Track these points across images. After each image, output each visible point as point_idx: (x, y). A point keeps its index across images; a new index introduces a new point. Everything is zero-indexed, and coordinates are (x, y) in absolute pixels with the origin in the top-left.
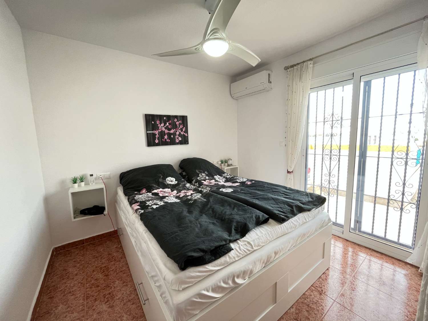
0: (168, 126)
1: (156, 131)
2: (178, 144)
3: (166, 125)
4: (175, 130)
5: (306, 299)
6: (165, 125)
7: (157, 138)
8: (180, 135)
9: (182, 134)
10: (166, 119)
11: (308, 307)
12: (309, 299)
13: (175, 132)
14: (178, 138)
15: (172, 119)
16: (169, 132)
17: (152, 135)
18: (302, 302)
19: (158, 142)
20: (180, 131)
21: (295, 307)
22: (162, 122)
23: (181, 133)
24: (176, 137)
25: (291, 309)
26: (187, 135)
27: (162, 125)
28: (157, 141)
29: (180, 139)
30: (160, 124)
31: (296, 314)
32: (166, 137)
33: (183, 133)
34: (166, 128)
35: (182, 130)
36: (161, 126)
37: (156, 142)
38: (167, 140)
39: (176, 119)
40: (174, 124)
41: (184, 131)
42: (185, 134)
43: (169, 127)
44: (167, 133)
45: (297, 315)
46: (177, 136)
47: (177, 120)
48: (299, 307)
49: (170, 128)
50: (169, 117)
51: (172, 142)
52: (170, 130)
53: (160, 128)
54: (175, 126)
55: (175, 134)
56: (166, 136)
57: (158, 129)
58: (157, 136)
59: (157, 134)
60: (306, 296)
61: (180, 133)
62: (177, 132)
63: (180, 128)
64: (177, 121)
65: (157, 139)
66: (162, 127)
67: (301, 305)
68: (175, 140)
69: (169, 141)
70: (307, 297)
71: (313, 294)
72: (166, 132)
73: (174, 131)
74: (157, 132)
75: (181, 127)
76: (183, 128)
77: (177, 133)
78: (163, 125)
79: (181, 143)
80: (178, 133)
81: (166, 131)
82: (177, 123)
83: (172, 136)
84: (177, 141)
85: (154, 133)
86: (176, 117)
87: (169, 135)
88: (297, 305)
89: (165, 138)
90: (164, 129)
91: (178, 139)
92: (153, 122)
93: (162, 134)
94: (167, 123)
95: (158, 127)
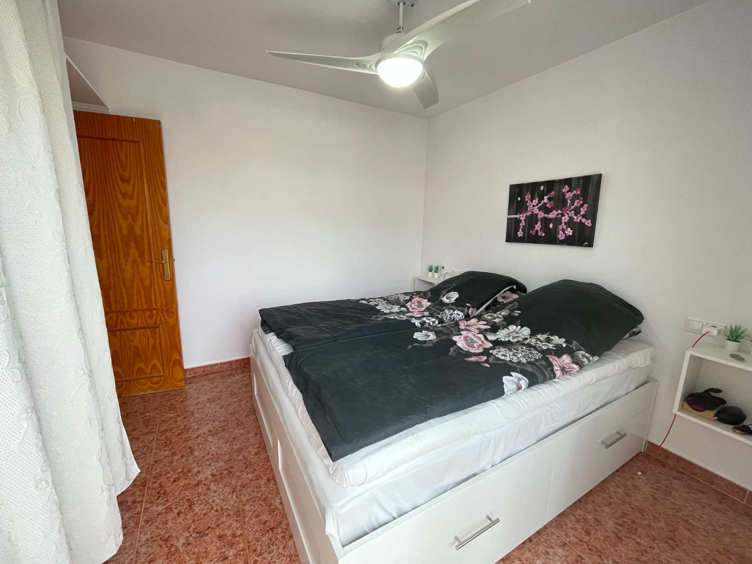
0: (547, 203)
1: (521, 215)
2: (562, 243)
3: (542, 202)
4: (560, 212)
5: (282, 534)
6: (539, 202)
7: (521, 227)
8: (571, 223)
9: (575, 220)
10: (545, 189)
11: (270, 527)
12: (281, 540)
13: (560, 216)
14: (563, 230)
15: (557, 188)
16: (546, 215)
17: (513, 222)
18: (281, 523)
19: (522, 236)
20: (572, 214)
21: (279, 507)
22: (536, 196)
23: (575, 217)
24: (560, 227)
25: (279, 501)
26: (590, 225)
27: (535, 202)
28: (520, 234)
29: (569, 232)
30: (532, 200)
31: (271, 504)
32: (538, 226)
33: (580, 218)
34: (540, 209)
35: (577, 211)
36: (533, 204)
37: (519, 236)
38: (539, 234)
39: (566, 186)
40: (561, 197)
41: (582, 212)
42: (584, 220)
43: (548, 205)
44: (541, 218)
45: (268, 504)
46: (563, 226)
47: (568, 189)
48: (277, 515)
49: (550, 207)
50: (550, 185)
51: (550, 239)
52: (547, 211)
53: (529, 208)
54: (561, 202)
55: (557, 221)
56: (539, 223)
57: (526, 211)
58: (523, 224)
59: (522, 220)
60: (286, 537)
61: (571, 219)
62: (564, 215)
63: (573, 207)
64: (568, 192)
65: (521, 230)
66: (533, 206)
67: (278, 518)
68: (557, 233)
69: (544, 235)
70: (284, 537)
71: (286, 554)
72: (539, 217)
73: (558, 214)
74: (522, 217)
75: (575, 204)
76: (582, 206)
77: (563, 218)
78: (537, 202)
79: (569, 242)
80: (565, 219)
81: (541, 215)
82: (569, 195)
83: (551, 226)
84: (561, 236)
85: (518, 218)
86: (568, 181)
87: (546, 221)
88: (280, 513)
89: (536, 229)
90: (536, 210)
91: (564, 233)
92: (519, 199)
93: (532, 220)
94: (546, 198)
95: (527, 207)
